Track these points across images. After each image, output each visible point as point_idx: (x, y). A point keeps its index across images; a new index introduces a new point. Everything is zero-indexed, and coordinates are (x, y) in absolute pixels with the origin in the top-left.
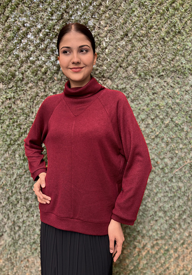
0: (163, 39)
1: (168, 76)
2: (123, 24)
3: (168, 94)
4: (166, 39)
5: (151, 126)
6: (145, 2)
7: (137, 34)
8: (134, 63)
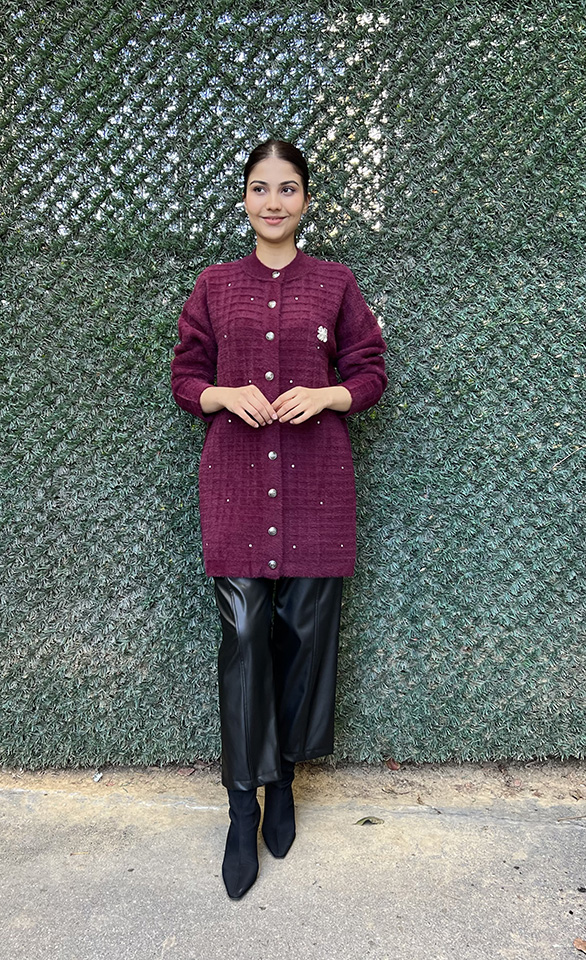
0: (530, 172)
1: (539, 254)
2: (444, 138)
3: (539, 291)
4: (537, 173)
5: (500, 364)
6: (491, 95)
7: (474, 160)
8: (465, 221)
